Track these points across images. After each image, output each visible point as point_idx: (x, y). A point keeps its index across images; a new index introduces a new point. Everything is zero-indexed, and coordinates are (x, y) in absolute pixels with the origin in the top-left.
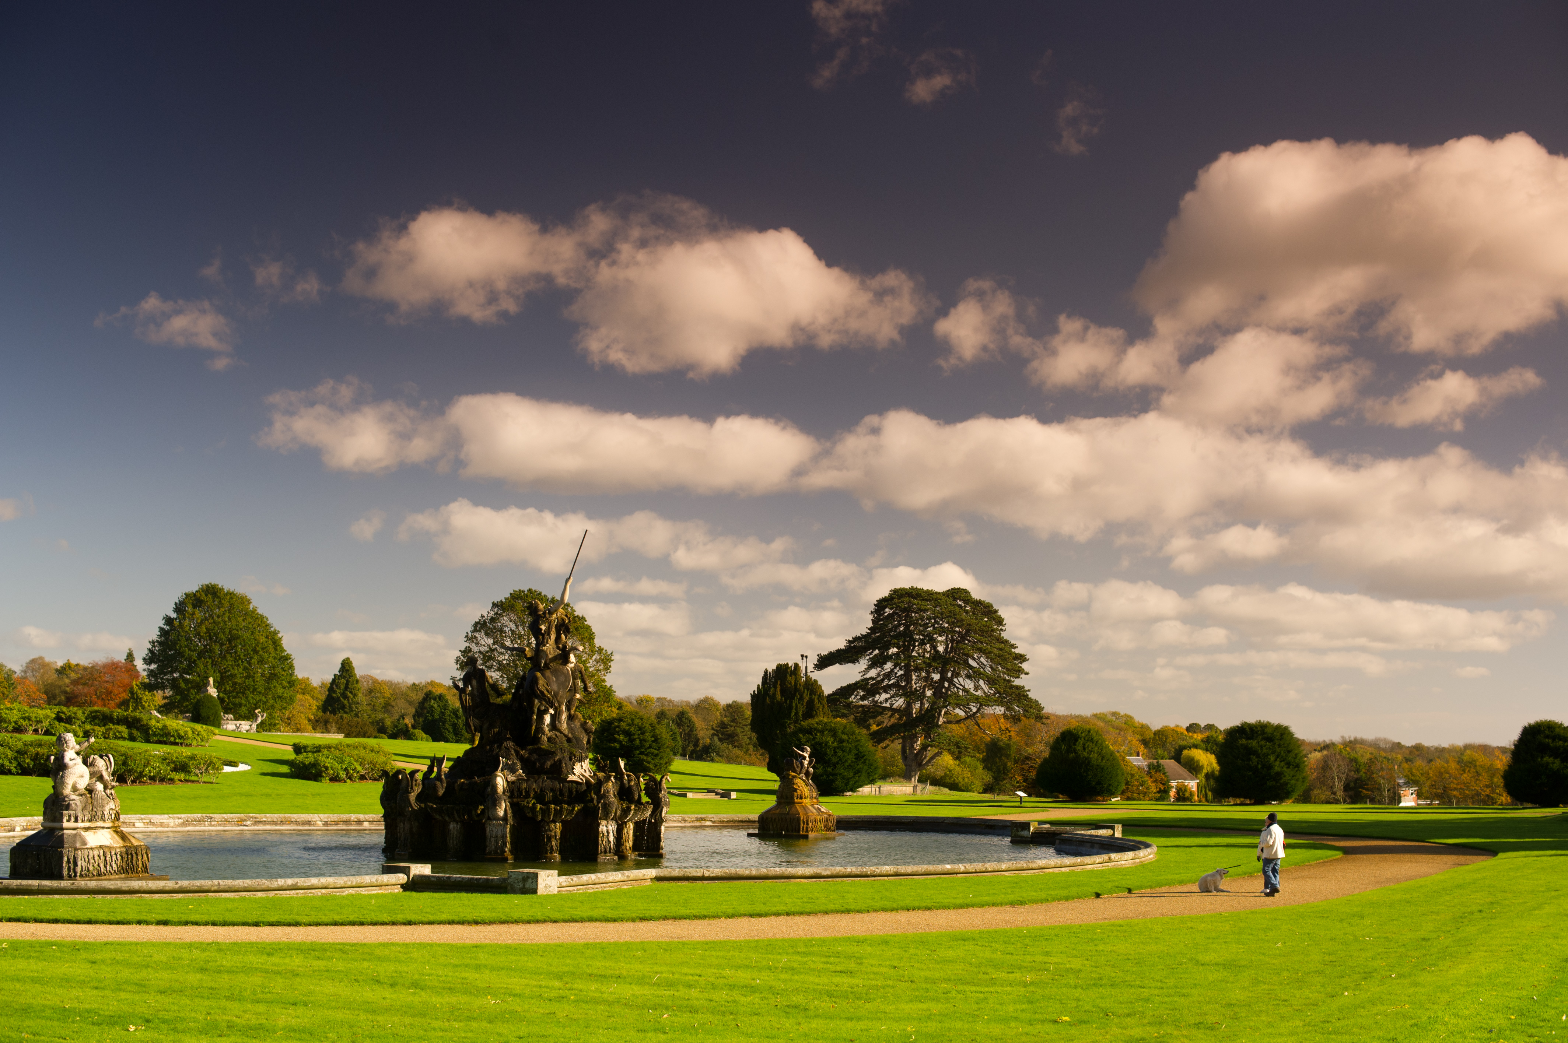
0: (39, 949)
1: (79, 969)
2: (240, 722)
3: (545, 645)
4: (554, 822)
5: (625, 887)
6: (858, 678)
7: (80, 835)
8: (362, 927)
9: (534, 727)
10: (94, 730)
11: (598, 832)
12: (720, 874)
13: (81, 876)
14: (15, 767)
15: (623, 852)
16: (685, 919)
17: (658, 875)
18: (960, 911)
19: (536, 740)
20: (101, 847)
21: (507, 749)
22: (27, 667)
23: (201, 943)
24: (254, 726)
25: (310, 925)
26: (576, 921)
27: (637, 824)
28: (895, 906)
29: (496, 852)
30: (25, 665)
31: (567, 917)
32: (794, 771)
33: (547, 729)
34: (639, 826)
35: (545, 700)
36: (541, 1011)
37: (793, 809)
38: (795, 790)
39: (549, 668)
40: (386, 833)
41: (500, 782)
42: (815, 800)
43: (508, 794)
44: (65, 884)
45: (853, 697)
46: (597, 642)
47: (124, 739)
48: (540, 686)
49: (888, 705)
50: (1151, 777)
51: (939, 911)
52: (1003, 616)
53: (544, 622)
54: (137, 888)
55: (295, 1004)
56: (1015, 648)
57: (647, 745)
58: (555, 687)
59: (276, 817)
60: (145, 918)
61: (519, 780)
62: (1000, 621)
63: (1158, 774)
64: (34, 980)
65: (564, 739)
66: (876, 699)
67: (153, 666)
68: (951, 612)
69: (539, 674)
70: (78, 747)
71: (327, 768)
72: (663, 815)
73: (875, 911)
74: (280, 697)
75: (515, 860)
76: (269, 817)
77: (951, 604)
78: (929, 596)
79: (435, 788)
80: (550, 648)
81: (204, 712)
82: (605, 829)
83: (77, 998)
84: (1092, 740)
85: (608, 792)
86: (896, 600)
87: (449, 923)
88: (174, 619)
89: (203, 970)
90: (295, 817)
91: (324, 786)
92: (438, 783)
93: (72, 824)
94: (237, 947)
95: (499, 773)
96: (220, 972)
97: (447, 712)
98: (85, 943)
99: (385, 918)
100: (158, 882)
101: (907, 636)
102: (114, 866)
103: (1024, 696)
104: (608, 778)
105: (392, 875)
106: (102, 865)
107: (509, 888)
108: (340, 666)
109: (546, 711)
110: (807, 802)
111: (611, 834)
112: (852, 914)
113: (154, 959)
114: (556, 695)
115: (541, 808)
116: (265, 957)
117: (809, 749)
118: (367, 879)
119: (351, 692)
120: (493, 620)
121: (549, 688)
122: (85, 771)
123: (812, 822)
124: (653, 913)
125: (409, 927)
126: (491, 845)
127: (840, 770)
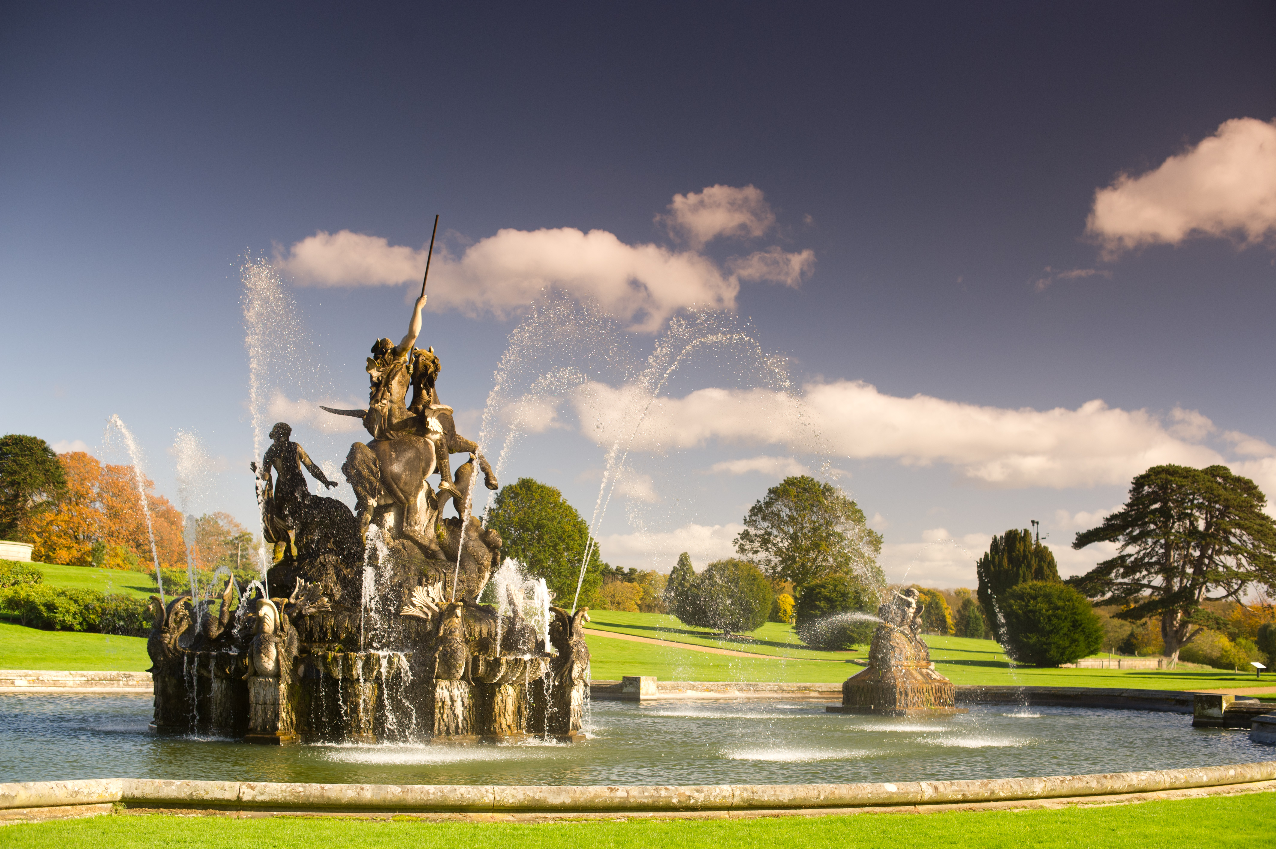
3: (379, 402)
6: (1116, 554)
11: (434, 699)
29: (265, 729)
32: (894, 622)
38: (893, 648)
39: (387, 438)
42: (924, 663)
43: (294, 635)
45: (1113, 575)
49: (1145, 582)
52: (1264, 493)
61: (319, 612)
62: (1261, 498)
65: (414, 550)
66: (1136, 577)
68: (1208, 488)
77: (1209, 481)
78: (1187, 473)
80: (390, 406)
82: (446, 694)
86: (1153, 477)
101: (1165, 513)
110: (909, 665)
111: (458, 704)
115: (333, 658)
120: (768, 505)
123: (913, 692)
126: (257, 718)
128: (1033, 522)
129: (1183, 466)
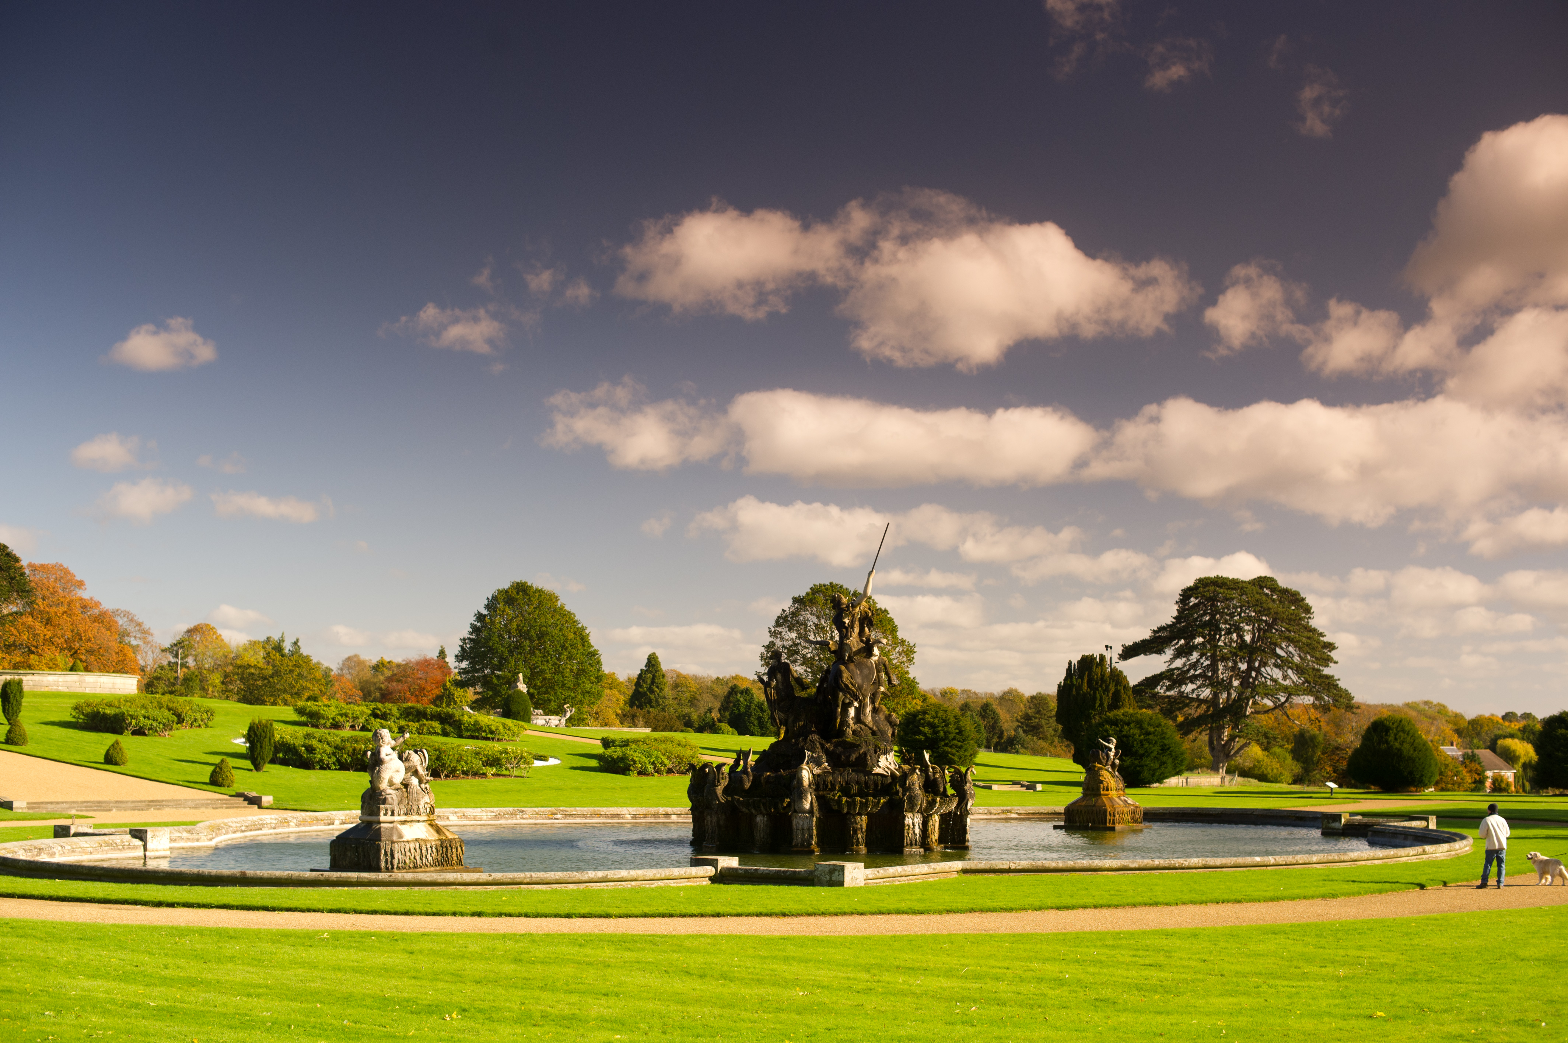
0: (359, 939)
1: (397, 959)
2: (549, 717)
3: (848, 639)
4: (860, 814)
5: (932, 879)
6: (1163, 668)
7: (397, 829)
8: (671, 919)
9: (838, 720)
10: (408, 726)
11: (903, 825)
12: (1026, 867)
13: (398, 868)
14: (334, 763)
15: (928, 844)
16: (992, 911)
17: (965, 867)
18: (1270, 903)
19: (841, 733)
20: (417, 840)
21: (813, 742)
22: (343, 664)
23: (515, 935)
24: (563, 721)
25: (620, 917)
26: (883, 914)
27: (941, 816)
28: (1204, 898)
29: (802, 845)
30: (341, 663)
31: (874, 910)
32: (1100, 763)
33: (851, 722)
34: (944, 818)
35: (849, 693)
36: (848, 1002)
37: (1099, 801)
38: (1102, 782)
39: (853, 662)
40: (694, 826)
41: (806, 775)
42: (1121, 792)
43: (814, 787)
44: (382, 876)
45: (1159, 687)
46: (900, 635)
47: (438, 734)
48: (844, 679)
49: (1194, 696)
50: (1466, 767)
51: (1249, 904)
52: (1310, 604)
53: (847, 616)
54: (452, 880)
55: (606, 995)
56: (1323, 636)
57: (951, 736)
58: (859, 680)
59: (586, 810)
60: (461, 910)
61: (824, 773)
62: (1308, 610)
63: (1473, 764)
64: (354, 970)
65: (869, 731)
66: (1182, 690)
67: (464, 664)
68: (1257, 601)
69: (843, 668)
70: (393, 742)
71: (635, 762)
72: (969, 807)
73: (1184, 903)
74: (588, 692)
75: (821, 851)
76: (579, 810)
77: (1257, 593)
78: (1235, 585)
79: (741, 782)
80: (854, 641)
81: (514, 708)
82: (910, 821)
83: (396, 987)
84: (1403, 731)
85: (913, 784)
86: (1201, 589)
87: (757, 915)
88: (485, 616)
89: (517, 960)
90: (604, 810)
91: (632, 780)
92: (745, 776)
93: (389, 818)
94: (550, 938)
95: (804, 766)
96: (533, 963)
97: (753, 706)
98: (403, 934)
99: (694, 910)
100: (472, 874)
101: (1214, 626)
102: (430, 858)
103: (1334, 685)
104: (913, 771)
105: (700, 868)
106: (418, 858)
107: (816, 880)
108: (646, 661)
109: (850, 704)
110: (1113, 794)
111: (917, 827)
112: (1160, 907)
113: (469, 950)
114: (860, 688)
115: (846, 801)
116: (577, 948)
117: (1115, 741)
118: (676, 871)
119: (657, 687)
120: (794, 614)
121: (854, 682)
122: (401, 766)
123: (1118, 813)
124: (959, 906)
125: (717, 919)
126: (798, 838)
127: (1147, 761)
128: (1107, 647)
129: (1231, 578)
